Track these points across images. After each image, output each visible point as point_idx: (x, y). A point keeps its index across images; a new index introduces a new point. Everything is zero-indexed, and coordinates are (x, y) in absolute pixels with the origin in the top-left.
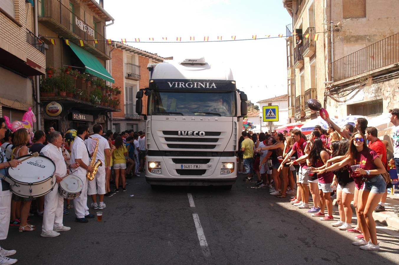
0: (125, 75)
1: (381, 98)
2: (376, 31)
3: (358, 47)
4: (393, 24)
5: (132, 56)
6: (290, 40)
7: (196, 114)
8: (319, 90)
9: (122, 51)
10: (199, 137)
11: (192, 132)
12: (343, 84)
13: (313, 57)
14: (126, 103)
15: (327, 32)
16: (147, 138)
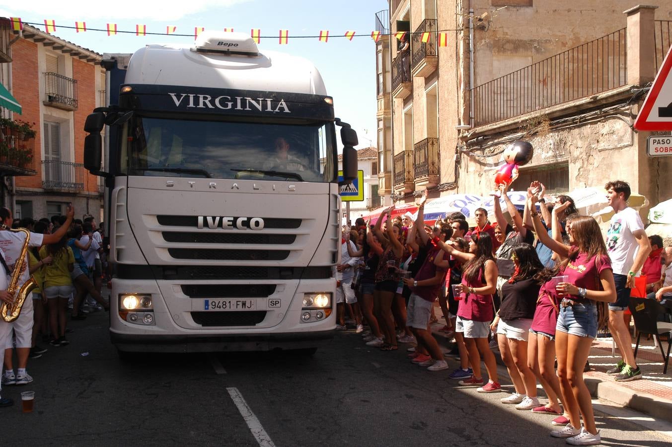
0: (43, 97)
1: (565, 160)
2: (550, 33)
3: (519, 62)
4: (578, 22)
5: (57, 58)
6: (383, 42)
7: (240, 174)
8: (443, 143)
9: (36, 46)
10: (248, 231)
11: (232, 219)
12: (493, 132)
13: (432, 76)
14: (46, 157)
15: (462, 30)
16: (117, 233)
